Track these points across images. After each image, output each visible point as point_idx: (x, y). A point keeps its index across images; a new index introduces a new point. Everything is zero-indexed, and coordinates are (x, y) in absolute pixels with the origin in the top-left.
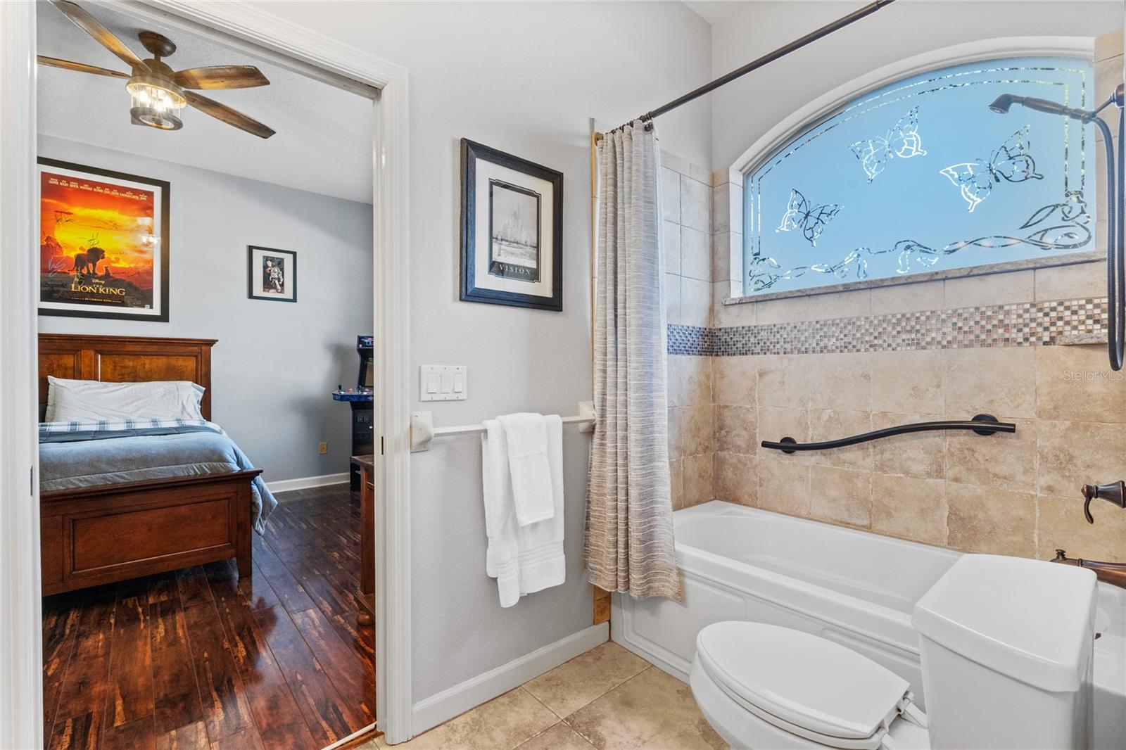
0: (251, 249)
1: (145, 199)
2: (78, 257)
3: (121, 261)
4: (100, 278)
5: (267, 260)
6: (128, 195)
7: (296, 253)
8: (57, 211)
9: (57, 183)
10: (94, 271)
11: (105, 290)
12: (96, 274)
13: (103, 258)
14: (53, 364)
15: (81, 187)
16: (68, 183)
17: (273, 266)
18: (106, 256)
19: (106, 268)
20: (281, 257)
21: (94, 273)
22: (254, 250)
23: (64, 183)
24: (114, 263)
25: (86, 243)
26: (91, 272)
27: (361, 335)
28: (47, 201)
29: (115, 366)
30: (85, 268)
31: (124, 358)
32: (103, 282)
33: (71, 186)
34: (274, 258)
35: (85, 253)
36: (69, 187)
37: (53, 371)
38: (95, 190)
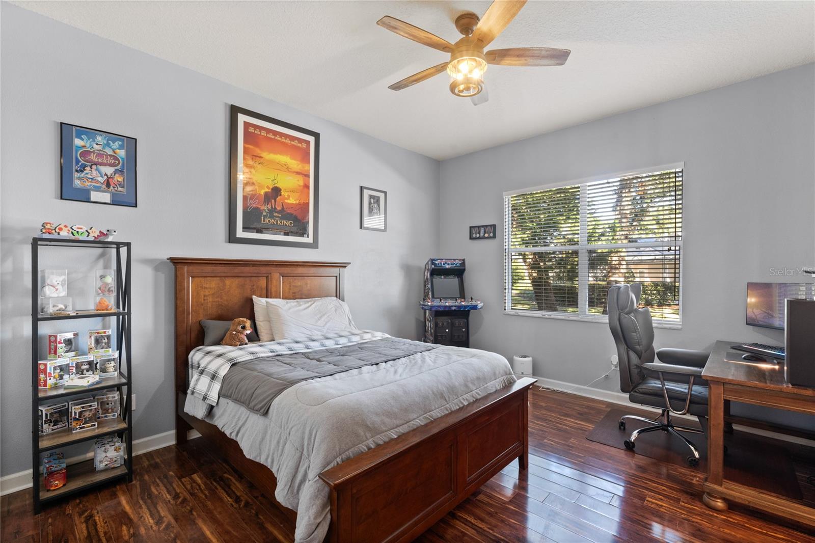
0: (362, 189)
1: (305, 147)
2: (266, 194)
3: (291, 198)
4: (279, 212)
5: (371, 198)
6: (295, 143)
7: (386, 192)
8: (253, 155)
9: (253, 131)
10: (275, 206)
11: (281, 222)
12: (276, 209)
13: (280, 195)
14: (254, 285)
15: (268, 135)
16: (260, 131)
17: (374, 203)
18: (282, 194)
19: (282, 203)
20: (378, 195)
21: (275, 208)
22: (364, 190)
23: (257, 132)
24: (287, 200)
25: (271, 182)
26: (273, 207)
27: (433, 258)
28: (247, 146)
29: (290, 286)
30: (270, 203)
31: (295, 279)
32: (280, 215)
33: (262, 134)
34: (375, 196)
35: (270, 191)
36: (260, 135)
37: (254, 291)
38: (276, 138)
